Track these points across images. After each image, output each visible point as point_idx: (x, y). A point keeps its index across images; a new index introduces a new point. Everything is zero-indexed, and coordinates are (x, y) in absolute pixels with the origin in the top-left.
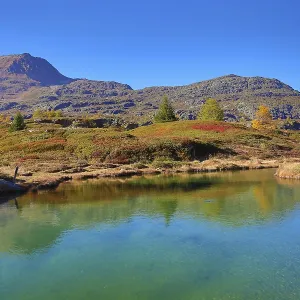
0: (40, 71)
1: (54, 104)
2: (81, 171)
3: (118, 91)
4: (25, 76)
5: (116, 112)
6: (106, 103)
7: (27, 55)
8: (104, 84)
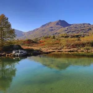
0: (63, 23)
1: (66, 32)
2: (60, 50)
3: (86, 26)
4: (59, 26)
5: (85, 32)
6: (81, 30)
7: (60, 20)
8: (81, 24)
